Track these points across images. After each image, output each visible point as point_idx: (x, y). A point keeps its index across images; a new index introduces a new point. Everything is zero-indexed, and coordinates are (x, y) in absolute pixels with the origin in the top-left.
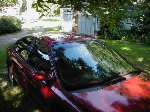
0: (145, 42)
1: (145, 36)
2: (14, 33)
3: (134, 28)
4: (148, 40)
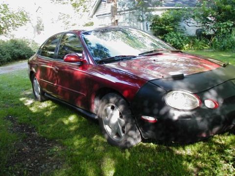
1: (215, 40)
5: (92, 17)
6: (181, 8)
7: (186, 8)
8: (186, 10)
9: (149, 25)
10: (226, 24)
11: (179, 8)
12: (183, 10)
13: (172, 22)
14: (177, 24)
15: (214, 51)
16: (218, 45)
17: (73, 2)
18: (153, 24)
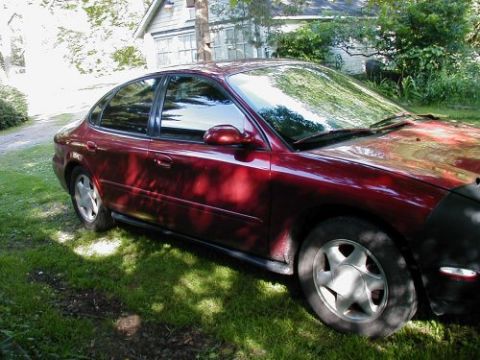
0: (411, 97)
1: (409, 82)
2: (13, 129)
3: (374, 64)
4: (418, 91)
5: (142, 36)
6: (332, 17)
7: (342, 17)
8: (344, 22)
9: (270, 54)
10: (430, 52)
11: (328, 17)
12: (337, 21)
13: (318, 46)
14: (327, 51)
15: (409, 106)
16: (416, 93)
17: (87, 5)
18: (278, 50)
